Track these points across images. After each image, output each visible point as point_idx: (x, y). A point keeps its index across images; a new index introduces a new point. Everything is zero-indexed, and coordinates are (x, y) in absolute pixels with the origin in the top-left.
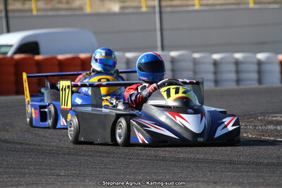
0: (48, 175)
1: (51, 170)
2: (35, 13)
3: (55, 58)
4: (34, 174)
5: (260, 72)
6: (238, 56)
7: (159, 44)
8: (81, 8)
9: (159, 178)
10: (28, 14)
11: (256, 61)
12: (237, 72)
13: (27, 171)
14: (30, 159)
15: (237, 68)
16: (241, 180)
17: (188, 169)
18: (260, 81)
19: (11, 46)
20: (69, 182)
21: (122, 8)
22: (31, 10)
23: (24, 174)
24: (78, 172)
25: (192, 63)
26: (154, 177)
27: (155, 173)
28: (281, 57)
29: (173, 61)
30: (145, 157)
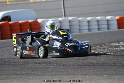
0: (12, 75)
1: (14, 72)
2: (8, 3)
4: (7, 75)
5: (108, 25)
6: (98, 18)
7: (63, 14)
9: (61, 73)
10: (5, 4)
11: (106, 20)
12: (98, 25)
13: (3, 73)
14: (5, 68)
15: (98, 23)
16: (97, 73)
17: (75, 69)
18: (108, 29)
20: (21, 77)
22: (6, 2)
23: (2, 75)
24: (26, 73)
25: (78, 22)
26: (59, 73)
27: (59, 71)
28: (117, 18)
29: (70, 21)
30: (56, 64)
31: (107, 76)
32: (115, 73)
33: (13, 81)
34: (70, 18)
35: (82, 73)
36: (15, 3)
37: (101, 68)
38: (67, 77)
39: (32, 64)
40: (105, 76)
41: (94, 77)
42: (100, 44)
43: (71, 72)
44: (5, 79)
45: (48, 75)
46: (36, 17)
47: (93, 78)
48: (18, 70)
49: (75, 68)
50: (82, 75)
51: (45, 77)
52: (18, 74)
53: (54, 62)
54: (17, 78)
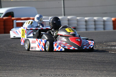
0: (18, 66)
1: (19, 64)
2: (12, 0)
4: (12, 66)
5: (104, 25)
6: (95, 18)
7: (63, 13)
9: (63, 68)
11: (103, 20)
12: (95, 25)
13: (9, 65)
14: (10, 60)
15: (95, 23)
16: (97, 69)
18: (104, 29)
19: (3, 13)
20: (26, 69)
23: (8, 66)
24: (30, 65)
25: (76, 21)
26: (61, 67)
28: (113, 19)
29: (69, 20)
30: (57, 59)
31: (107, 72)
32: (114, 70)
33: (19, 72)
34: (69, 17)
37: (101, 65)
38: (69, 71)
39: (35, 58)
40: (105, 72)
41: (94, 72)
43: (72, 67)
44: (11, 70)
45: (51, 69)
47: (94, 74)
48: (22, 63)
49: (76, 64)
50: (83, 70)
51: (49, 71)
52: (22, 67)
53: (56, 56)
54: (22, 70)
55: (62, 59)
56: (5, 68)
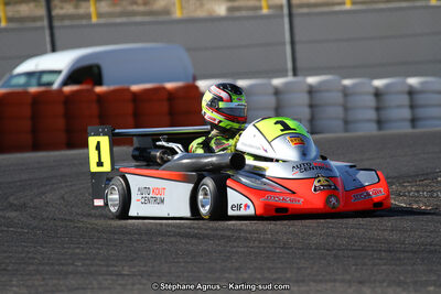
0: (102, 275)
1: (108, 266)
2: (94, 20)
3: (128, 90)
4: (82, 274)
6: (413, 81)
7: (290, 65)
8: (167, 12)
9: (275, 276)
10: (84, 22)
12: (412, 107)
13: (71, 268)
14: (78, 251)
15: (411, 100)
16: (402, 278)
17: (323, 262)
19: (59, 72)
20: (133, 284)
21: (230, 9)
22: (88, 16)
23: (67, 274)
24: (150, 269)
25: (340, 95)
26: (267, 275)
27: (269, 269)
29: (311, 91)
30: (256, 243)
31: (438, 290)
34: (312, 80)
35: (348, 277)
36: (118, 20)
37: (419, 262)
39: (173, 239)
40: (432, 288)
41: (391, 291)
42: (417, 176)
43: (309, 271)
44: (77, 289)
46: (191, 71)
48: (121, 260)
49: (325, 259)
50: (350, 283)
52: (119, 275)
53: (250, 232)
54: (119, 287)
55: (273, 242)
56: (55, 282)
